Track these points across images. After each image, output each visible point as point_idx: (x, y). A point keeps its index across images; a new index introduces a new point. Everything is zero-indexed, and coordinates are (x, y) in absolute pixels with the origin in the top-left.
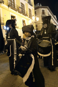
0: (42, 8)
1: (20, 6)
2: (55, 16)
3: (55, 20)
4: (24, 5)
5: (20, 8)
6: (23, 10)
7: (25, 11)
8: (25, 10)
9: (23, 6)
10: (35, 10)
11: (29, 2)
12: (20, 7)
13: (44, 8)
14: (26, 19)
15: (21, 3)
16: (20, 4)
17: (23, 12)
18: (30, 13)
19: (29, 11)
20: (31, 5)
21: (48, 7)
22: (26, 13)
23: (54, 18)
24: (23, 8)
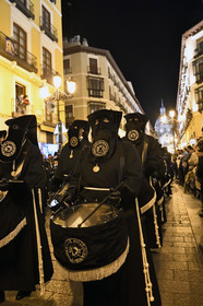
0: (89, 52)
1: (12, 35)
2: (130, 84)
4: (25, 34)
5: (8, 42)
6: (21, 50)
7: (29, 55)
8: (29, 49)
9: (21, 34)
10: (64, 54)
11: (46, 27)
13: (96, 53)
15: (15, 24)
16: (12, 28)
17: (21, 57)
18: (45, 63)
19: (44, 56)
20: (54, 39)
21: (108, 52)
22: (30, 62)
23: (125, 90)
24: (22, 43)
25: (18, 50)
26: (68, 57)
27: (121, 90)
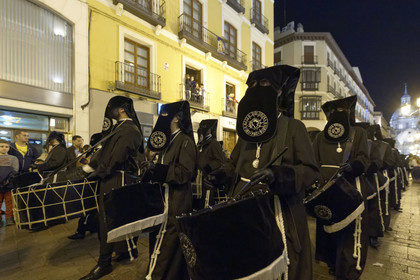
0: (303, 38)
1: (223, 35)
2: (356, 70)
3: (353, 84)
4: (235, 31)
5: (220, 42)
6: (232, 49)
7: (239, 53)
8: (239, 47)
9: (232, 33)
10: (276, 46)
11: (257, 21)
12: (219, 39)
13: (312, 39)
14: (238, 79)
15: (226, 23)
16: (223, 27)
17: (232, 55)
18: (254, 58)
19: (254, 51)
20: (264, 31)
22: (239, 60)
23: (350, 78)
24: (232, 41)
25: (228, 50)
26: (280, 49)
27: (343, 79)
